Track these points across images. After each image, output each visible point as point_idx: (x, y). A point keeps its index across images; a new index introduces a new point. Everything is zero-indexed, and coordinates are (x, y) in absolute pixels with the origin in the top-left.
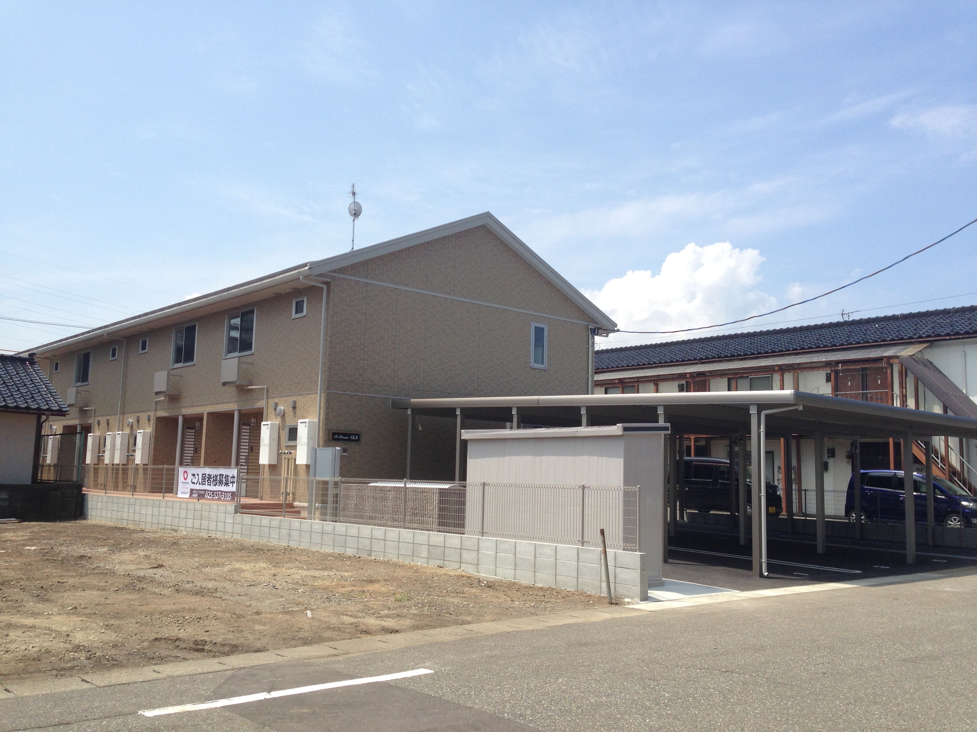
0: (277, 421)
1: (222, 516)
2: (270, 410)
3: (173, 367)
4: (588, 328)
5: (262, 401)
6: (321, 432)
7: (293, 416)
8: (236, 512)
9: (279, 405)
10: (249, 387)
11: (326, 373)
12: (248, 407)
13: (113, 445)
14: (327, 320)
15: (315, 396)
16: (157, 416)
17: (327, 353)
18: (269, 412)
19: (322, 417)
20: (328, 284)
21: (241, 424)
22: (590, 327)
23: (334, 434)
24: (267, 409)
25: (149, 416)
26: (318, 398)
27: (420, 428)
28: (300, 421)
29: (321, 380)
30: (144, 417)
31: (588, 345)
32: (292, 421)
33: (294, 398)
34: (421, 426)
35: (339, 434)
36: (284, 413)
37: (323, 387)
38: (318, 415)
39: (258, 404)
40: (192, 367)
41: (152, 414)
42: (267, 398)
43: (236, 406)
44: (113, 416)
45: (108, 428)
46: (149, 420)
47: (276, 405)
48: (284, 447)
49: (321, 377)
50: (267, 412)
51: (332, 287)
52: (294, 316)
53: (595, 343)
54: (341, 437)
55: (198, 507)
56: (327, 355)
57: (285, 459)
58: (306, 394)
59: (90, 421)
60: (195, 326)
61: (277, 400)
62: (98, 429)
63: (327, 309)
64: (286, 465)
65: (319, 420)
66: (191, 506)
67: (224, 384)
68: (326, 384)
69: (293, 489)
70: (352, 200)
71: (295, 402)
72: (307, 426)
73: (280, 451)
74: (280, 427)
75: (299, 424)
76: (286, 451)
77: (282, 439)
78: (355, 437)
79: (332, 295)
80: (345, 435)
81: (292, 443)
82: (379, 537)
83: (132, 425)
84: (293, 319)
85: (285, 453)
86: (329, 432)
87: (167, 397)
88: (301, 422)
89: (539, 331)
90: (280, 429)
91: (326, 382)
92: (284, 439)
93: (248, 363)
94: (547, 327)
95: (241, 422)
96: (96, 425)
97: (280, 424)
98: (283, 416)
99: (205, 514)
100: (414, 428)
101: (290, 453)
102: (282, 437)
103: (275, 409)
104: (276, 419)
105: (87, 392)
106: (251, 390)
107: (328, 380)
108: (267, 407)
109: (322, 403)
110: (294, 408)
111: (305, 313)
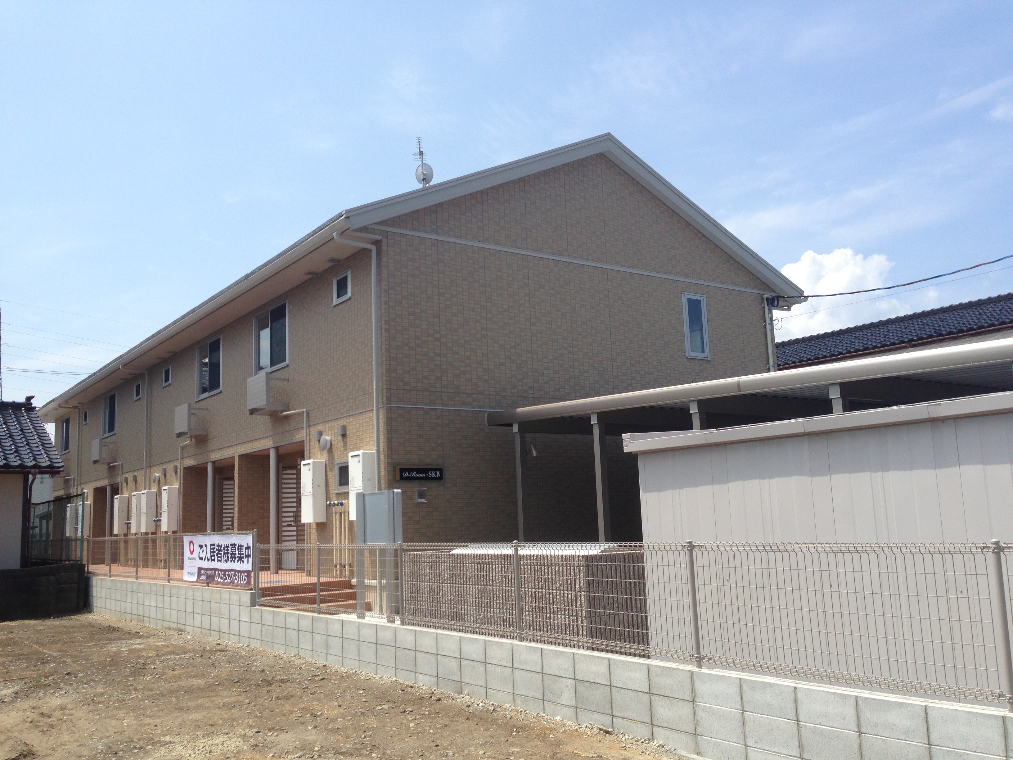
0: (322, 458)
1: (235, 609)
2: (312, 443)
3: (200, 399)
4: (763, 299)
5: (302, 432)
6: (382, 469)
7: (343, 449)
8: (253, 604)
9: (324, 433)
10: (285, 413)
11: (384, 379)
12: (284, 441)
13: (139, 508)
14: (380, 297)
15: (371, 414)
16: (185, 466)
17: (384, 347)
18: (312, 447)
19: (382, 445)
20: (377, 243)
21: (281, 469)
22: (765, 296)
23: (402, 470)
24: (310, 442)
25: (176, 468)
26: (375, 418)
27: (535, 453)
28: (351, 454)
29: (377, 389)
30: (170, 468)
31: (765, 322)
32: (342, 456)
33: (342, 422)
34: (535, 449)
35: (410, 470)
36: (331, 445)
37: (380, 400)
38: (375, 443)
39: (297, 437)
40: (219, 395)
41: (177, 464)
42: (309, 426)
43: (271, 443)
44: (140, 472)
45: (136, 487)
46: (176, 472)
47: (320, 434)
48: (334, 495)
49: (377, 385)
50: (310, 446)
51: (384, 248)
52: (336, 301)
53: (774, 318)
54: (414, 474)
55: (207, 596)
56: (384, 351)
57: (336, 513)
58: (359, 413)
59: (118, 480)
60: (219, 340)
61: (320, 428)
62: (126, 489)
63: (379, 281)
64: (338, 522)
65: (378, 450)
66: (198, 594)
67: (253, 412)
68: (385, 395)
69: (349, 560)
70: (419, 163)
71: (344, 428)
72: (361, 461)
73: (328, 502)
74: (328, 467)
75: (350, 458)
76: (336, 502)
77: (330, 484)
78: (436, 474)
79: (384, 259)
80: (419, 471)
81: (343, 489)
82: (474, 657)
83: (159, 481)
84: (335, 306)
85: (334, 504)
86: (395, 469)
87: (193, 440)
88: (352, 456)
89: (694, 306)
90: (328, 470)
91: (385, 391)
92: (334, 484)
93: (284, 380)
94: (705, 298)
95: (281, 465)
96: (124, 484)
97: (327, 463)
98: (330, 450)
99: (215, 606)
100: (525, 452)
101: (342, 504)
102: (330, 481)
103: (319, 441)
104: (322, 455)
105: (114, 444)
106: (287, 417)
107: (387, 389)
108: (310, 439)
109: (381, 424)
110: (344, 436)
111: (349, 294)
